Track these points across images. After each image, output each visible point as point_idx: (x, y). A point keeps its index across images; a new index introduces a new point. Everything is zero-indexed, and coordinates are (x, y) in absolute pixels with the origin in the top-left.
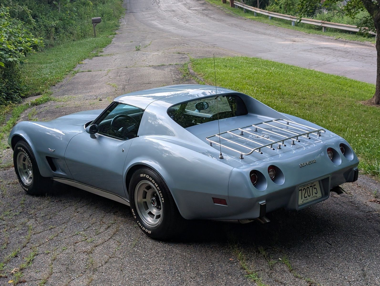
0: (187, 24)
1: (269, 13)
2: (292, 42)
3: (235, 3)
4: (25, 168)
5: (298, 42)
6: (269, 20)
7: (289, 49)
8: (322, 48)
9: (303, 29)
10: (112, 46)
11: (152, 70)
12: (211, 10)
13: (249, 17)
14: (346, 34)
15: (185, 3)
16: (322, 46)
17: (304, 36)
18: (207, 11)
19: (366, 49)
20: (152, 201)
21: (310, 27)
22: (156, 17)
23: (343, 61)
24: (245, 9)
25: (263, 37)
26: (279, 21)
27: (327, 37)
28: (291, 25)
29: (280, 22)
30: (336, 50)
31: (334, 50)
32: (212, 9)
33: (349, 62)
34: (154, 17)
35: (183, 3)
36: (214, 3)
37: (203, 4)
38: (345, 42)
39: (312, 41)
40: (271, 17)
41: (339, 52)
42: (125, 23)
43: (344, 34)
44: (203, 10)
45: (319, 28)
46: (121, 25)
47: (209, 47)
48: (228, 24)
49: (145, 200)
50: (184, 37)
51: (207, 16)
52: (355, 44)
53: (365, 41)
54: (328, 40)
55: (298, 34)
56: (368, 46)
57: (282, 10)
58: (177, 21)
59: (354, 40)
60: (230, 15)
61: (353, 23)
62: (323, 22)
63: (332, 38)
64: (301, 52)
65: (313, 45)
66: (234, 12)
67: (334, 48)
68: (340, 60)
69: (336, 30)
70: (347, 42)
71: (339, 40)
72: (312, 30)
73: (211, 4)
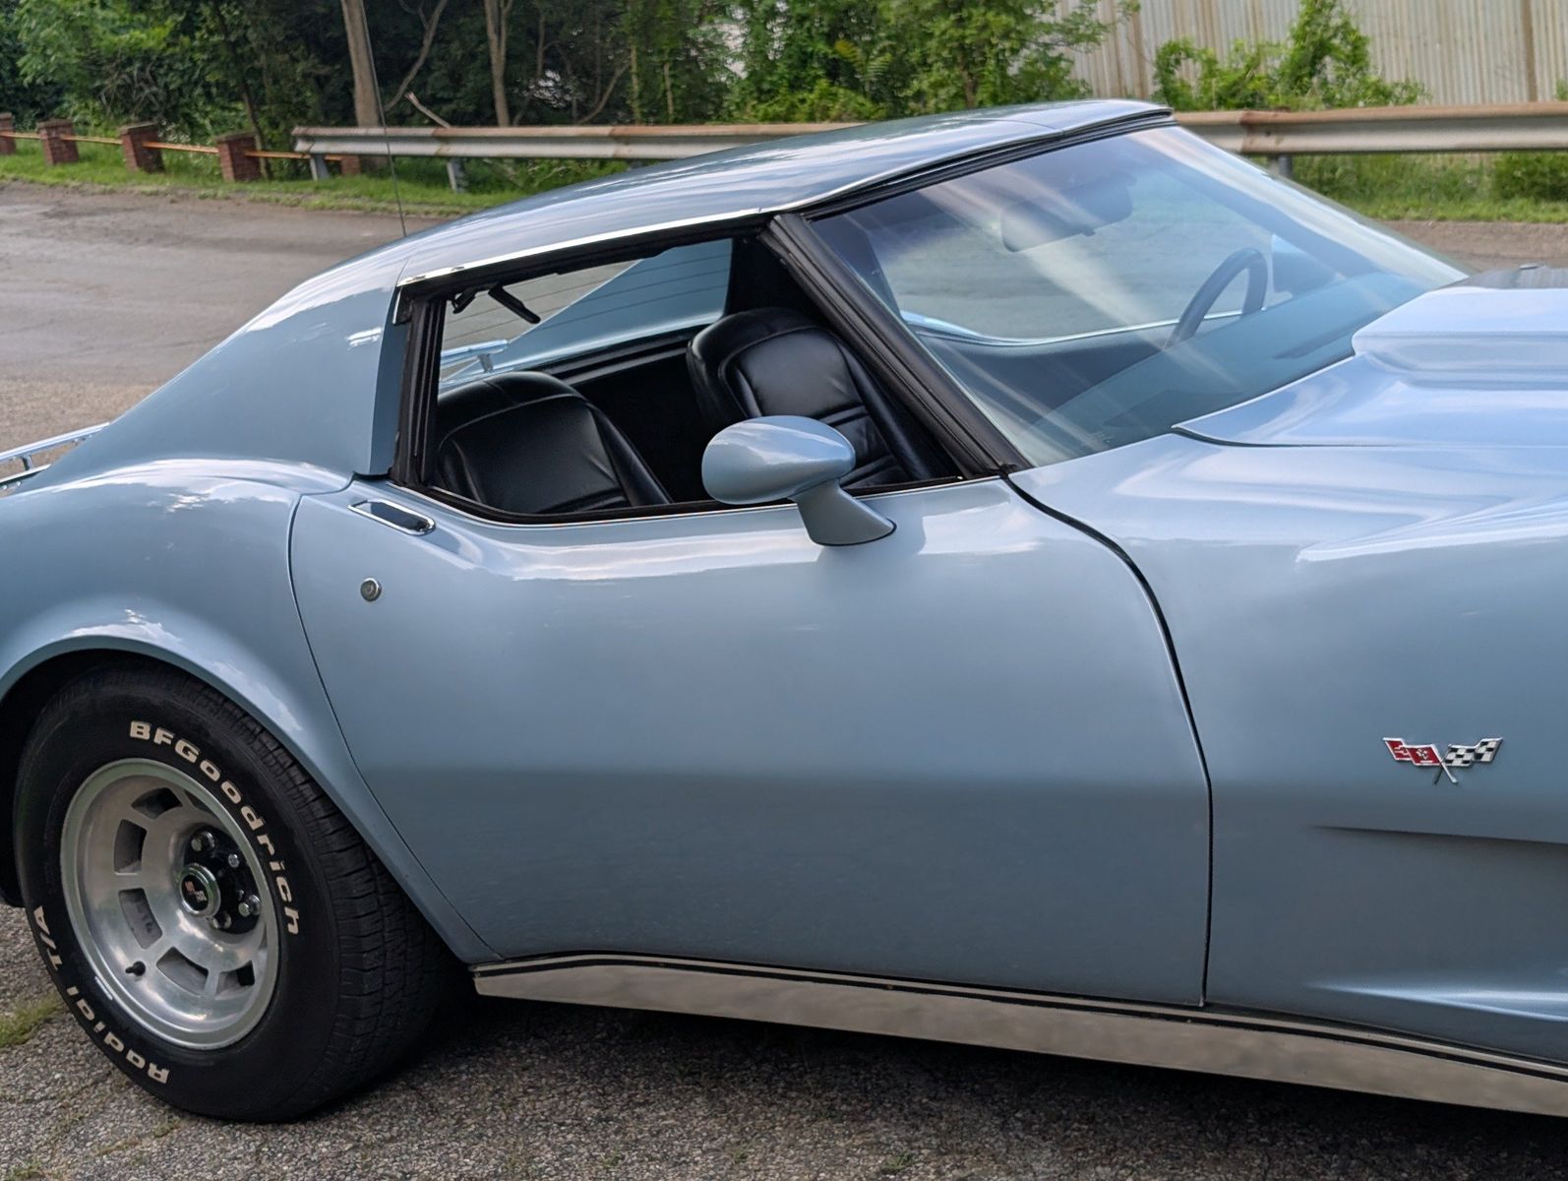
36: (62, 176)
73: (52, 186)
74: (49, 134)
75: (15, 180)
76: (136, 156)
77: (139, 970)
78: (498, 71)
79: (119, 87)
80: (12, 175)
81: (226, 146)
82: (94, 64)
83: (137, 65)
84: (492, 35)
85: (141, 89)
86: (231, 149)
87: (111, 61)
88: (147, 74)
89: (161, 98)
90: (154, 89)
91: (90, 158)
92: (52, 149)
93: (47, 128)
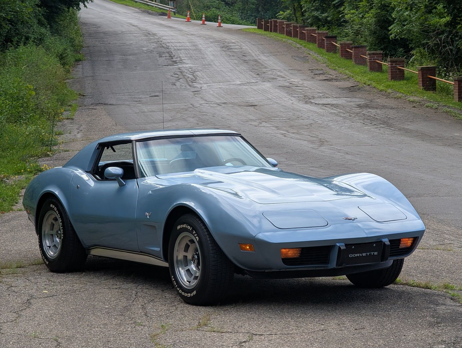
0: (325, 150)
10: (14, 223)
12: (392, 108)
15: (287, 84)
18: (378, 111)
22: (192, 120)
32: (393, 105)
34: (185, 120)
35: (279, 84)
36: (388, 87)
37: (353, 90)
42: (79, 136)
44: (359, 106)
46: (60, 139)
51: (386, 123)
58: (280, 136)
73: (381, 91)
74: (391, 65)
75: (369, 85)
76: (423, 81)
77: (50, 247)
79: (435, 44)
80: (369, 83)
81: (457, 83)
82: (426, 32)
83: (446, 34)
85: (445, 47)
86: (459, 84)
87: (434, 31)
89: (454, 52)
90: (451, 47)
91: (408, 79)
92: (391, 72)
93: (391, 61)
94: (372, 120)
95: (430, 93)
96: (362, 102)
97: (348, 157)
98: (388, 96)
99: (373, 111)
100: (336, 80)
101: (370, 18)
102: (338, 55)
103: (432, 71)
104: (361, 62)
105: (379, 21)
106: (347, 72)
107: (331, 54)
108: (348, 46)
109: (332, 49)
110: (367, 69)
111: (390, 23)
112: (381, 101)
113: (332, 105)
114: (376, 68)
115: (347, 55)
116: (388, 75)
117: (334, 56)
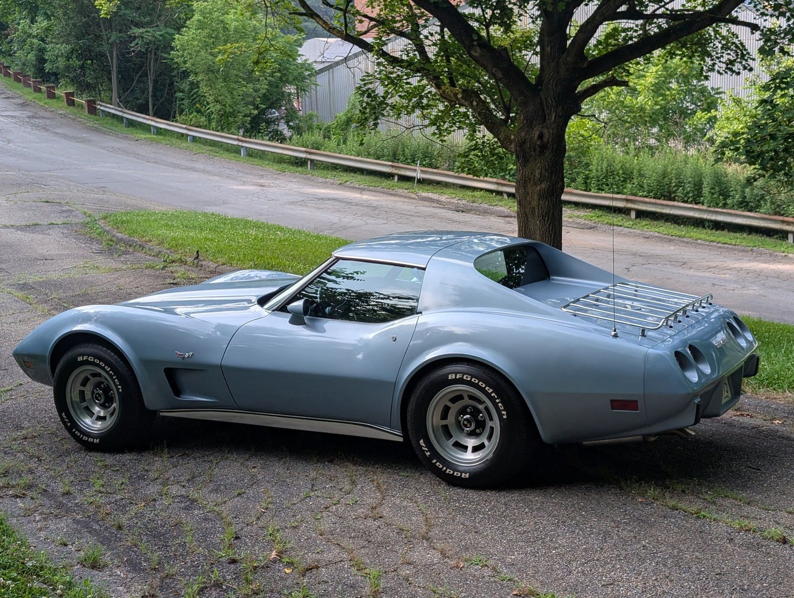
1: (189, 130)
2: (259, 188)
3: (101, 106)
4: (83, 399)
5: (269, 186)
6: (189, 143)
7: (261, 200)
8: (322, 199)
9: (267, 162)
11: (19, 235)
12: (48, 119)
13: (142, 136)
14: (356, 175)
16: (322, 196)
17: (276, 176)
18: (40, 121)
19: (404, 202)
20: (466, 422)
21: (280, 160)
23: (376, 224)
24: (127, 119)
25: (195, 175)
26: (210, 146)
27: (321, 180)
28: (241, 155)
29: (214, 148)
30: (350, 203)
31: (349, 203)
32: (49, 117)
33: (387, 226)
36: (46, 103)
37: (24, 105)
38: (359, 189)
39: (297, 186)
40: (192, 137)
41: (358, 207)
43: (352, 174)
44: (29, 117)
45: (300, 163)
47: (94, 191)
48: (105, 147)
49: (444, 422)
50: (25, 171)
51: (45, 129)
52: (378, 194)
53: (396, 188)
54: (325, 185)
55: (261, 173)
56: (405, 197)
57: (214, 124)
59: (375, 186)
60: (97, 130)
61: (369, 155)
62: (309, 150)
63: (332, 181)
64: (287, 206)
65: (304, 194)
66: (105, 126)
67: (345, 200)
68: (368, 221)
69: (335, 167)
70: (364, 190)
71: (346, 184)
72: (285, 166)
73: (42, 106)
74: (47, 88)
76: (67, 100)
78: (150, 94)
79: (74, 76)
80: (33, 101)
81: (87, 102)
82: (67, 68)
84: (150, 84)
85: (80, 78)
87: (72, 68)
88: (82, 73)
91: (58, 98)
92: (47, 93)
94: (37, 126)
95: (71, 108)
96: (30, 114)
97: (25, 150)
98: (46, 110)
99: (37, 120)
100: (13, 98)
101: (31, 57)
102: (12, 79)
103: (72, 94)
104: (27, 85)
105: (37, 59)
106: (19, 92)
107: (7, 78)
108: (19, 74)
109: (7, 75)
110: (32, 90)
111: (45, 61)
112: (42, 113)
113: (12, 116)
114: (39, 90)
115: (18, 80)
116: (45, 95)
117: (9, 79)
